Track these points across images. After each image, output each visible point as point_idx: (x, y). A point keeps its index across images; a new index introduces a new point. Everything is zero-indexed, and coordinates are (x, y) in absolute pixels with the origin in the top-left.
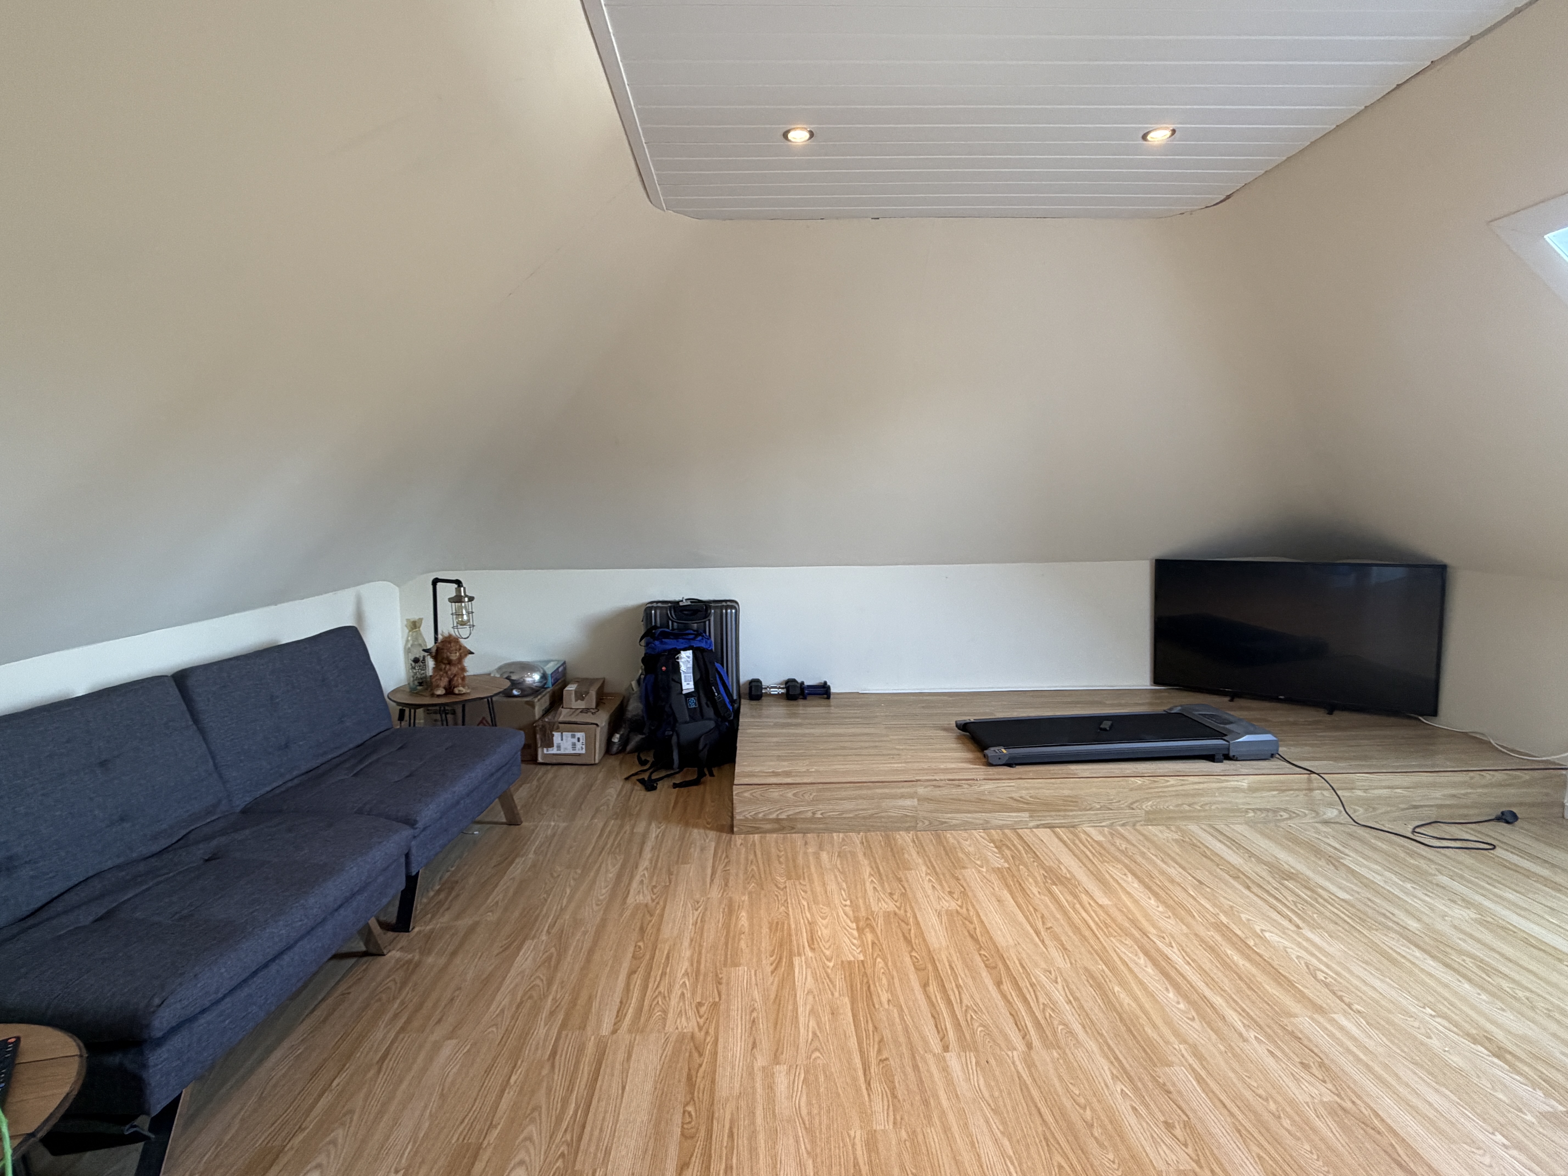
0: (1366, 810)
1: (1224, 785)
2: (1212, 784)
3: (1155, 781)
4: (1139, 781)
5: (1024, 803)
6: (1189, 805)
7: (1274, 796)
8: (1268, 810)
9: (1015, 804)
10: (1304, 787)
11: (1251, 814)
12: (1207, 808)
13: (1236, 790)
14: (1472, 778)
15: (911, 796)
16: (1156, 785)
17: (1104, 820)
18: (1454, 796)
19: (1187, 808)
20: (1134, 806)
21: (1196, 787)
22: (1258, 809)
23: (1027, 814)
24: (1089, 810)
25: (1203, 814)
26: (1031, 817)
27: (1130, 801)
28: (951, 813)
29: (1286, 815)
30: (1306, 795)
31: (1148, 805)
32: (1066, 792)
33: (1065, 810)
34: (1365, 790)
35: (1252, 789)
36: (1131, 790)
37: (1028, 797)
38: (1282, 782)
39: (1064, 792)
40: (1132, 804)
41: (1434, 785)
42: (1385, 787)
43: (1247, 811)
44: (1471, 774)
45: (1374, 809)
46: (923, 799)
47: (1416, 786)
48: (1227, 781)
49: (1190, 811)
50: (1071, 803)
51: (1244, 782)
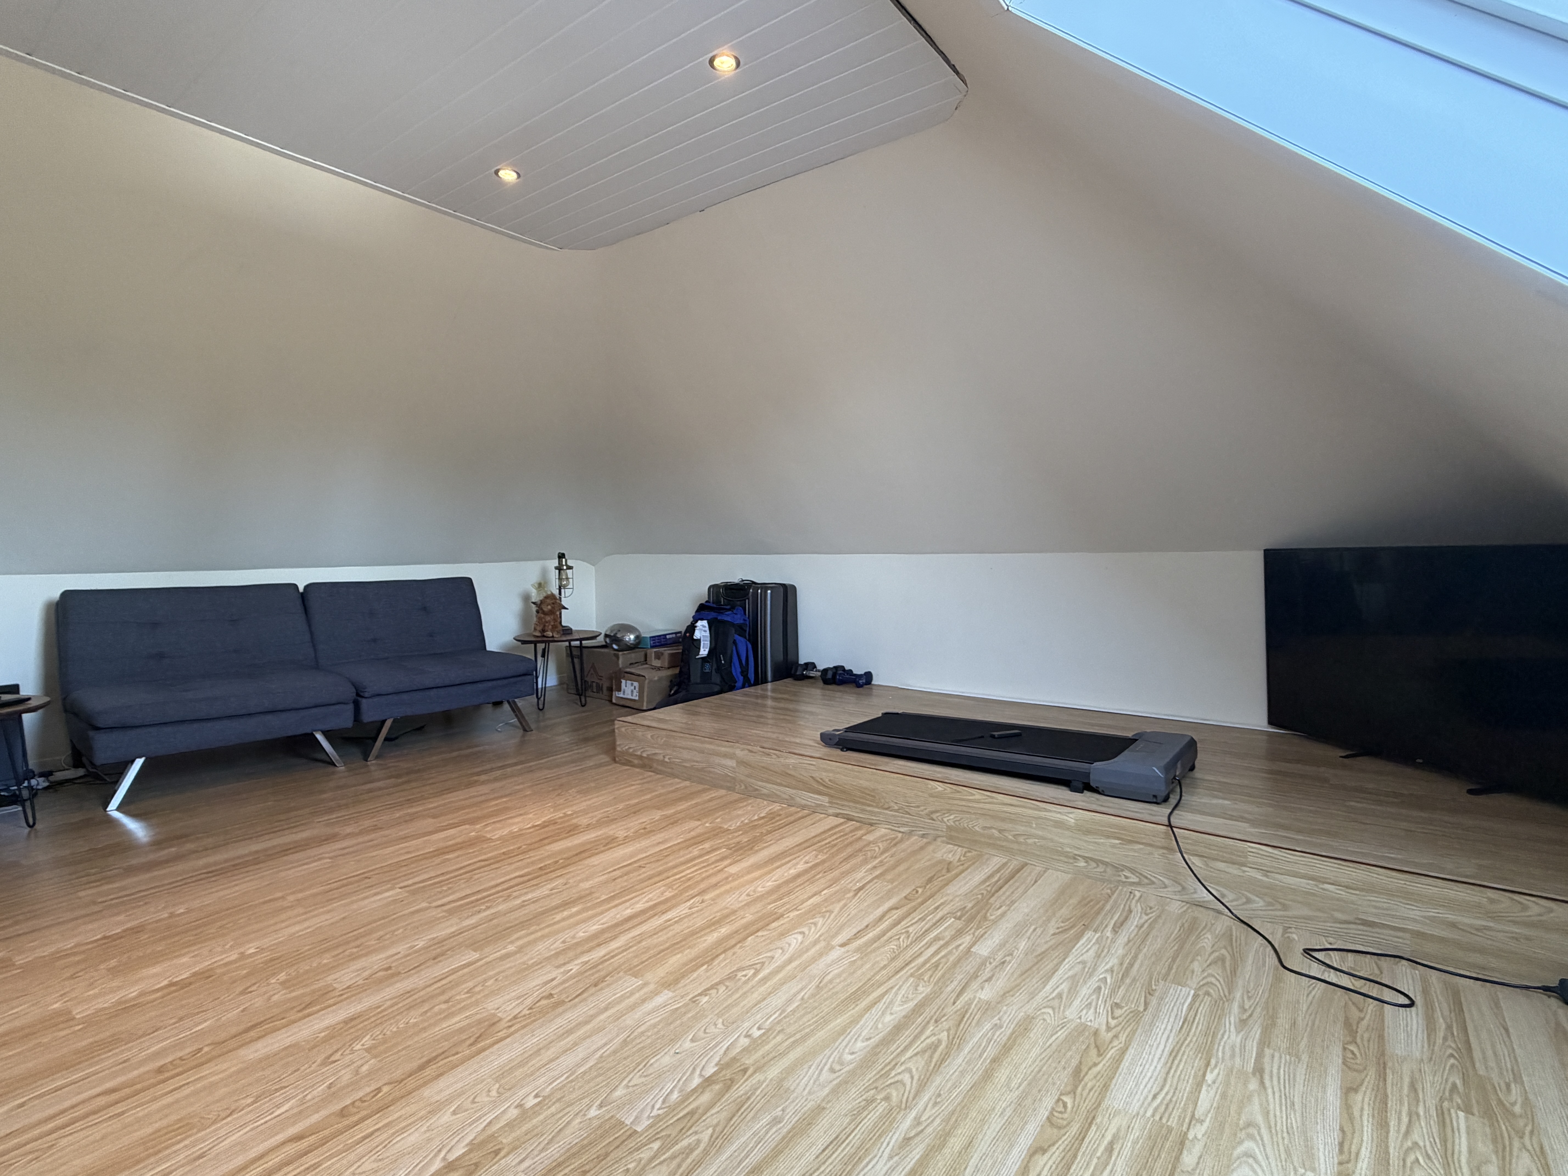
0: (1269, 904)
1: (1042, 814)
2: (1027, 810)
3: (958, 792)
4: (940, 787)
5: (824, 786)
6: (1000, 831)
7: (1113, 846)
8: (1106, 864)
9: (816, 785)
10: (1159, 844)
11: (1082, 864)
12: (1021, 839)
13: (1059, 824)
14: (1492, 901)
15: (731, 756)
16: (958, 796)
17: (904, 825)
18: (1453, 925)
19: (996, 833)
20: (934, 816)
21: (1006, 809)
22: (1092, 859)
23: (826, 799)
24: (886, 809)
25: (1015, 846)
26: (829, 802)
27: (930, 809)
28: (763, 781)
29: (1134, 879)
30: (1163, 855)
31: (950, 819)
32: (864, 783)
33: (863, 804)
34: (1266, 873)
35: (1084, 830)
36: (931, 796)
37: (827, 780)
38: (1123, 828)
39: (861, 782)
40: (932, 812)
41: (1408, 896)
42: (1303, 877)
43: (1075, 858)
44: (1490, 893)
45: (1285, 907)
46: (741, 763)
47: (1369, 889)
48: (1046, 810)
49: (999, 839)
50: (869, 797)
51: (1071, 817)
